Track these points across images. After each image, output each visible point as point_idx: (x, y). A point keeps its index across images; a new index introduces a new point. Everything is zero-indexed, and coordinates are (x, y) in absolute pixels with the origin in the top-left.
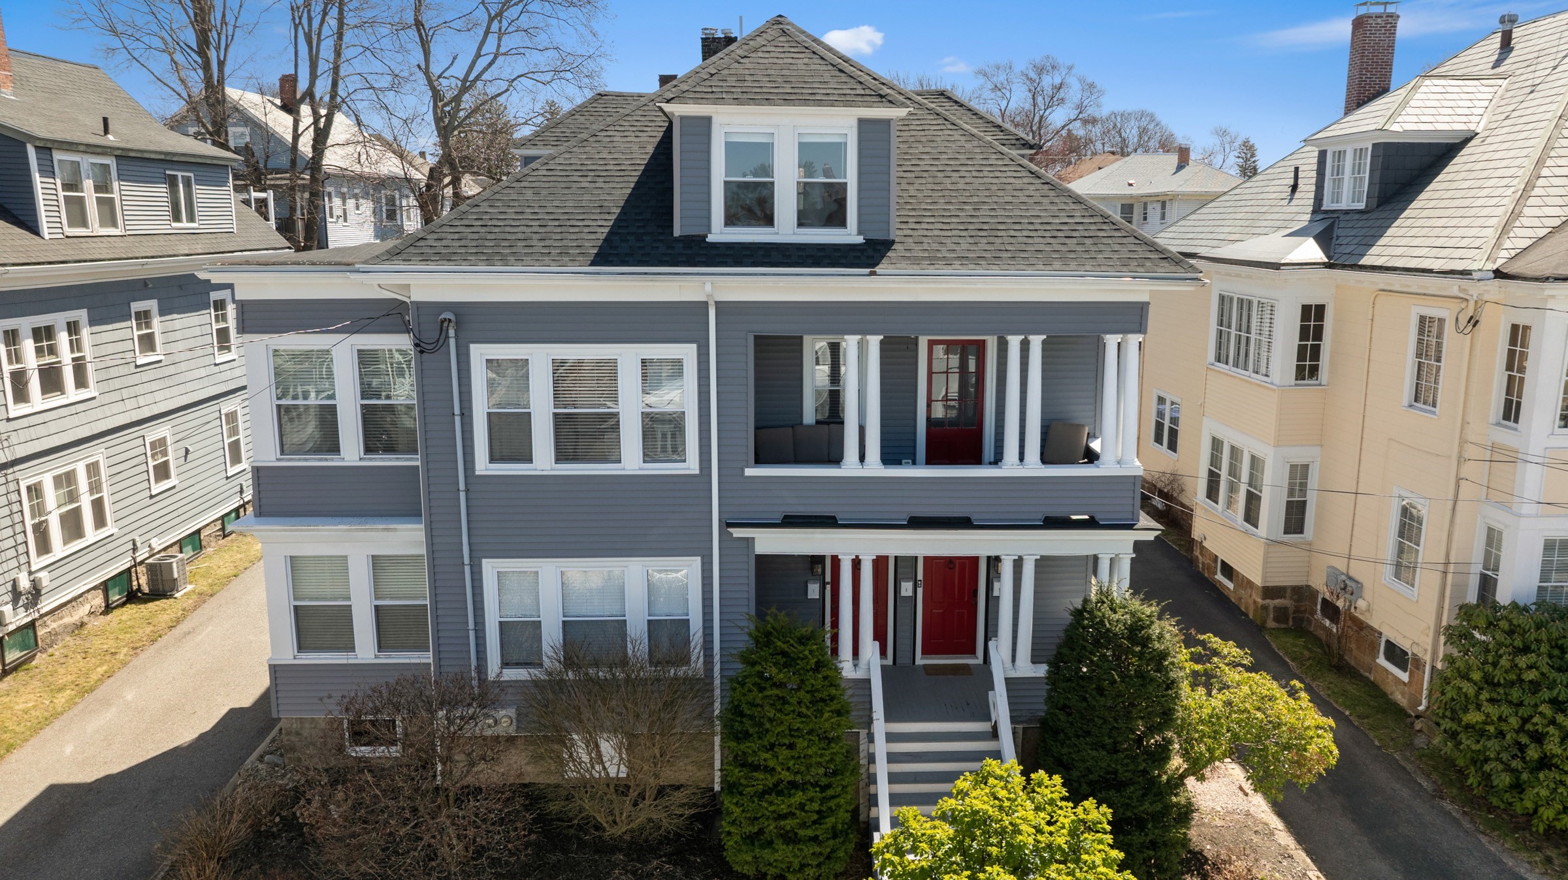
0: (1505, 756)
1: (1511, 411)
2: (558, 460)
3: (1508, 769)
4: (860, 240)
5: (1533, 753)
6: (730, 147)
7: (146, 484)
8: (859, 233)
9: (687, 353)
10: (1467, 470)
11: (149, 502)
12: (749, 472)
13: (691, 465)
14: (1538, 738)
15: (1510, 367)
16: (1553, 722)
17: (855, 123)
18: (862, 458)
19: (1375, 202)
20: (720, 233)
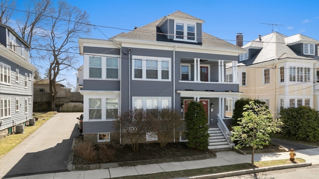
0: (293, 129)
1: (282, 80)
2: (147, 78)
3: (294, 130)
4: (197, 42)
5: (297, 127)
6: (177, 25)
7: (15, 109)
8: (197, 41)
9: (169, 59)
10: (277, 90)
11: (15, 113)
12: (180, 81)
13: (170, 80)
14: (298, 124)
15: (281, 74)
16: (299, 121)
17: (196, 23)
18: (197, 80)
19: (250, 58)
20: (175, 39)
